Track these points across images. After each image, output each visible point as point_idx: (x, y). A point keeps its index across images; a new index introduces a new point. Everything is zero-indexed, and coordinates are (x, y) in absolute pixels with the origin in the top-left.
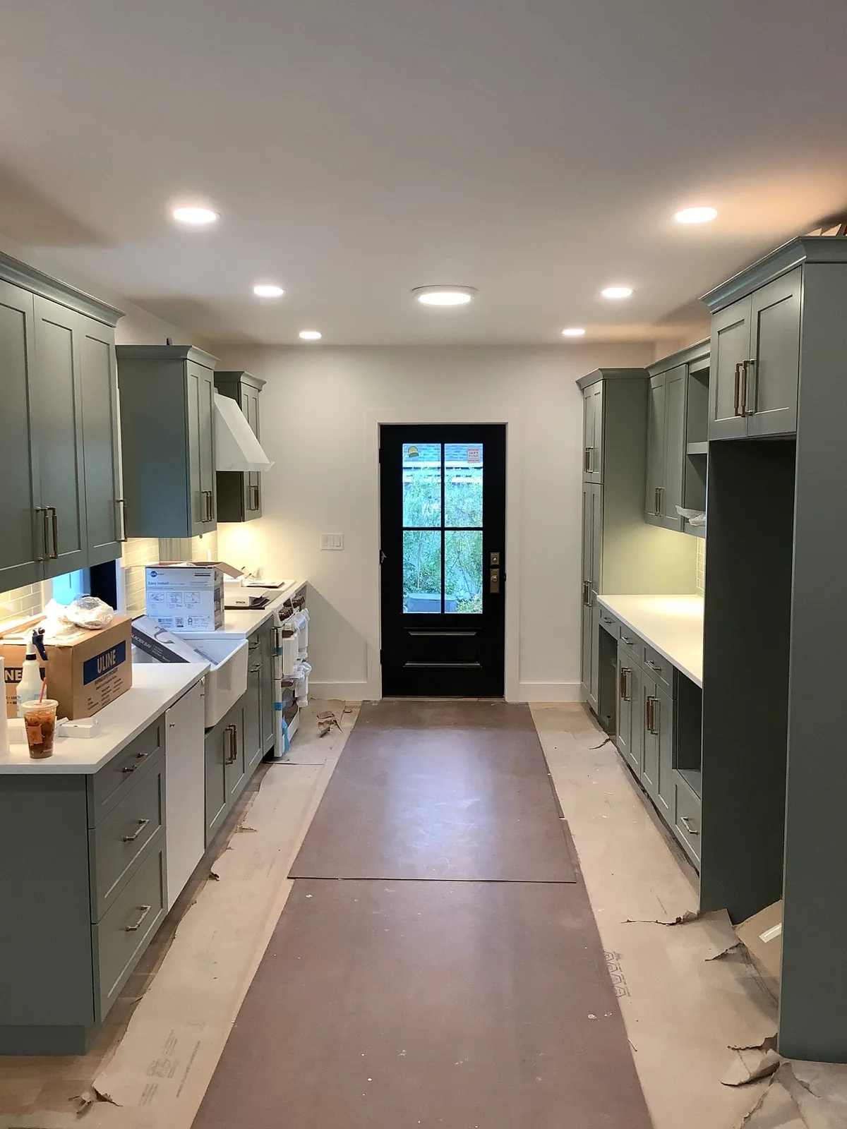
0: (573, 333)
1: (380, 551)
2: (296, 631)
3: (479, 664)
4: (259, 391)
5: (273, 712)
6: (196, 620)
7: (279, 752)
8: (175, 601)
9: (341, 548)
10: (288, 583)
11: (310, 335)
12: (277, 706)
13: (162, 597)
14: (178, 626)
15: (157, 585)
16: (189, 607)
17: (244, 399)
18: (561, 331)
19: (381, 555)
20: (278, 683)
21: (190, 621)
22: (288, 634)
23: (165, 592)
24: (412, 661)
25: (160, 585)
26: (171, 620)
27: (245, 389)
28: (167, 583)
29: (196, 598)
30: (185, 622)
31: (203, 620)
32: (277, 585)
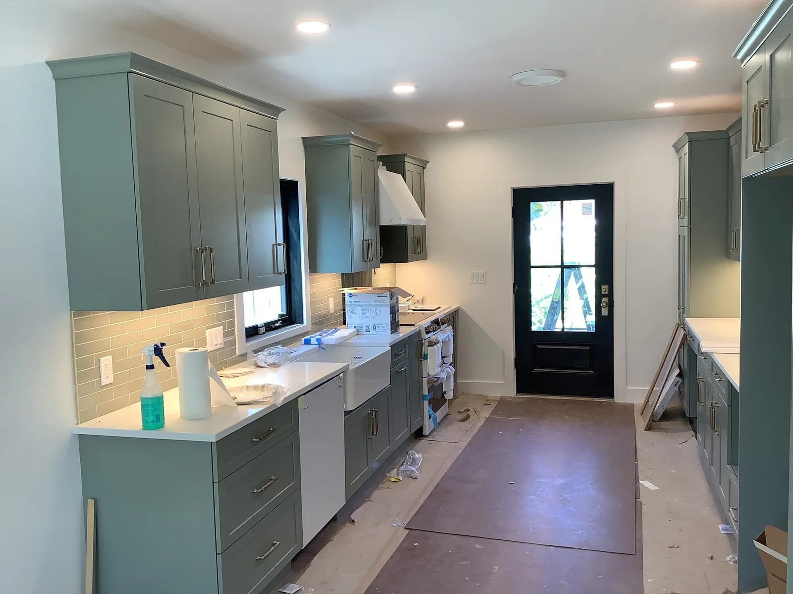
0: (664, 105)
1: (514, 284)
2: (438, 343)
3: (592, 372)
4: (424, 168)
5: (421, 402)
6: (379, 327)
7: (426, 432)
8: (364, 313)
9: (483, 282)
10: (443, 307)
11: (456, 124)
12: (424, 398)
13: (356, 311)
14: (367, 331)
15: (353, 303)
16: (374, 318)
17: (408, 174)
18: (654, 105)
19: (514, 287)
20: (425, 381)
21: (375, 328)
22: (432, 344)
23: (358, 307)
24: (539, 367)
25: (355, 303)
26: (362, 327)
27: (408, 167)
28: (359, 302)
29: (378, 312)
30: (371, 329)
31: (383, 327)
32: (433, 309)
